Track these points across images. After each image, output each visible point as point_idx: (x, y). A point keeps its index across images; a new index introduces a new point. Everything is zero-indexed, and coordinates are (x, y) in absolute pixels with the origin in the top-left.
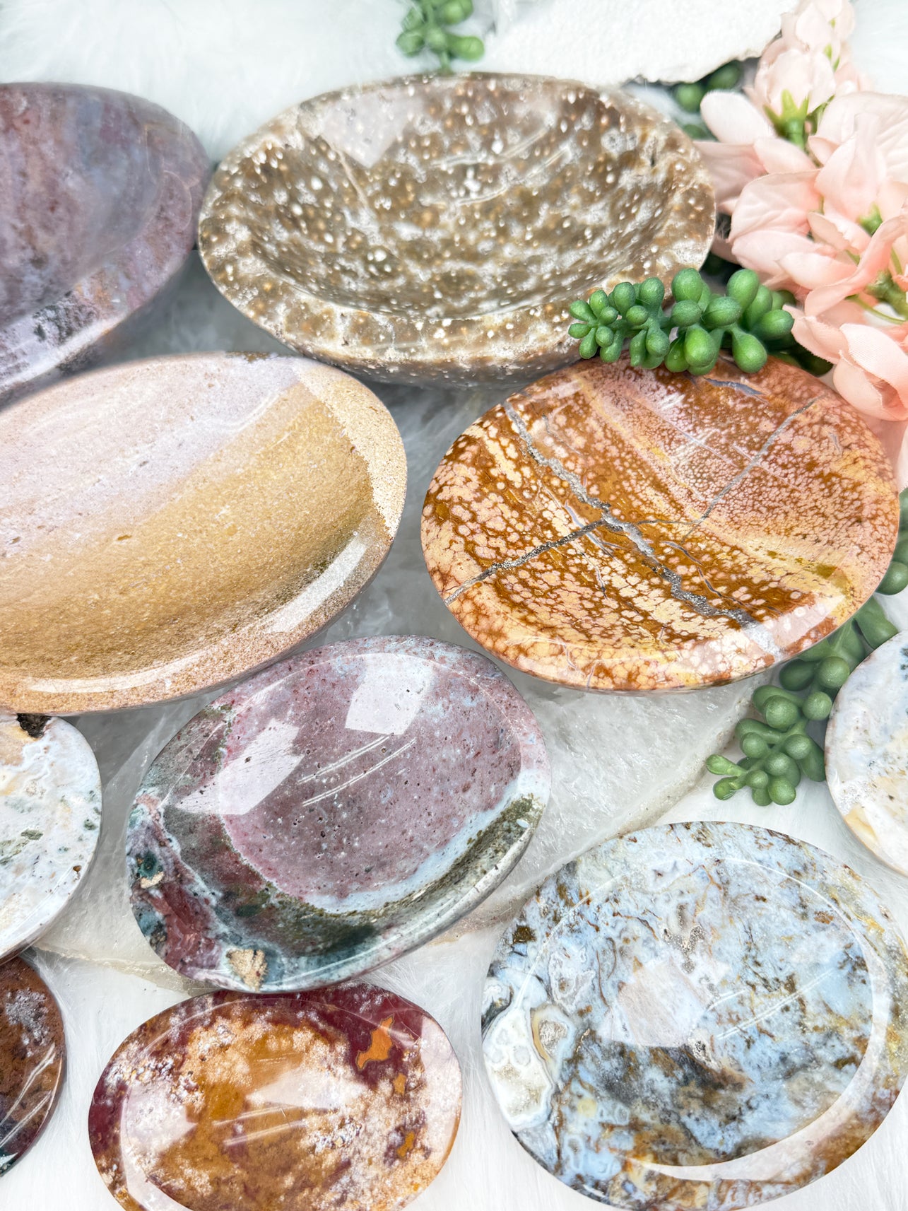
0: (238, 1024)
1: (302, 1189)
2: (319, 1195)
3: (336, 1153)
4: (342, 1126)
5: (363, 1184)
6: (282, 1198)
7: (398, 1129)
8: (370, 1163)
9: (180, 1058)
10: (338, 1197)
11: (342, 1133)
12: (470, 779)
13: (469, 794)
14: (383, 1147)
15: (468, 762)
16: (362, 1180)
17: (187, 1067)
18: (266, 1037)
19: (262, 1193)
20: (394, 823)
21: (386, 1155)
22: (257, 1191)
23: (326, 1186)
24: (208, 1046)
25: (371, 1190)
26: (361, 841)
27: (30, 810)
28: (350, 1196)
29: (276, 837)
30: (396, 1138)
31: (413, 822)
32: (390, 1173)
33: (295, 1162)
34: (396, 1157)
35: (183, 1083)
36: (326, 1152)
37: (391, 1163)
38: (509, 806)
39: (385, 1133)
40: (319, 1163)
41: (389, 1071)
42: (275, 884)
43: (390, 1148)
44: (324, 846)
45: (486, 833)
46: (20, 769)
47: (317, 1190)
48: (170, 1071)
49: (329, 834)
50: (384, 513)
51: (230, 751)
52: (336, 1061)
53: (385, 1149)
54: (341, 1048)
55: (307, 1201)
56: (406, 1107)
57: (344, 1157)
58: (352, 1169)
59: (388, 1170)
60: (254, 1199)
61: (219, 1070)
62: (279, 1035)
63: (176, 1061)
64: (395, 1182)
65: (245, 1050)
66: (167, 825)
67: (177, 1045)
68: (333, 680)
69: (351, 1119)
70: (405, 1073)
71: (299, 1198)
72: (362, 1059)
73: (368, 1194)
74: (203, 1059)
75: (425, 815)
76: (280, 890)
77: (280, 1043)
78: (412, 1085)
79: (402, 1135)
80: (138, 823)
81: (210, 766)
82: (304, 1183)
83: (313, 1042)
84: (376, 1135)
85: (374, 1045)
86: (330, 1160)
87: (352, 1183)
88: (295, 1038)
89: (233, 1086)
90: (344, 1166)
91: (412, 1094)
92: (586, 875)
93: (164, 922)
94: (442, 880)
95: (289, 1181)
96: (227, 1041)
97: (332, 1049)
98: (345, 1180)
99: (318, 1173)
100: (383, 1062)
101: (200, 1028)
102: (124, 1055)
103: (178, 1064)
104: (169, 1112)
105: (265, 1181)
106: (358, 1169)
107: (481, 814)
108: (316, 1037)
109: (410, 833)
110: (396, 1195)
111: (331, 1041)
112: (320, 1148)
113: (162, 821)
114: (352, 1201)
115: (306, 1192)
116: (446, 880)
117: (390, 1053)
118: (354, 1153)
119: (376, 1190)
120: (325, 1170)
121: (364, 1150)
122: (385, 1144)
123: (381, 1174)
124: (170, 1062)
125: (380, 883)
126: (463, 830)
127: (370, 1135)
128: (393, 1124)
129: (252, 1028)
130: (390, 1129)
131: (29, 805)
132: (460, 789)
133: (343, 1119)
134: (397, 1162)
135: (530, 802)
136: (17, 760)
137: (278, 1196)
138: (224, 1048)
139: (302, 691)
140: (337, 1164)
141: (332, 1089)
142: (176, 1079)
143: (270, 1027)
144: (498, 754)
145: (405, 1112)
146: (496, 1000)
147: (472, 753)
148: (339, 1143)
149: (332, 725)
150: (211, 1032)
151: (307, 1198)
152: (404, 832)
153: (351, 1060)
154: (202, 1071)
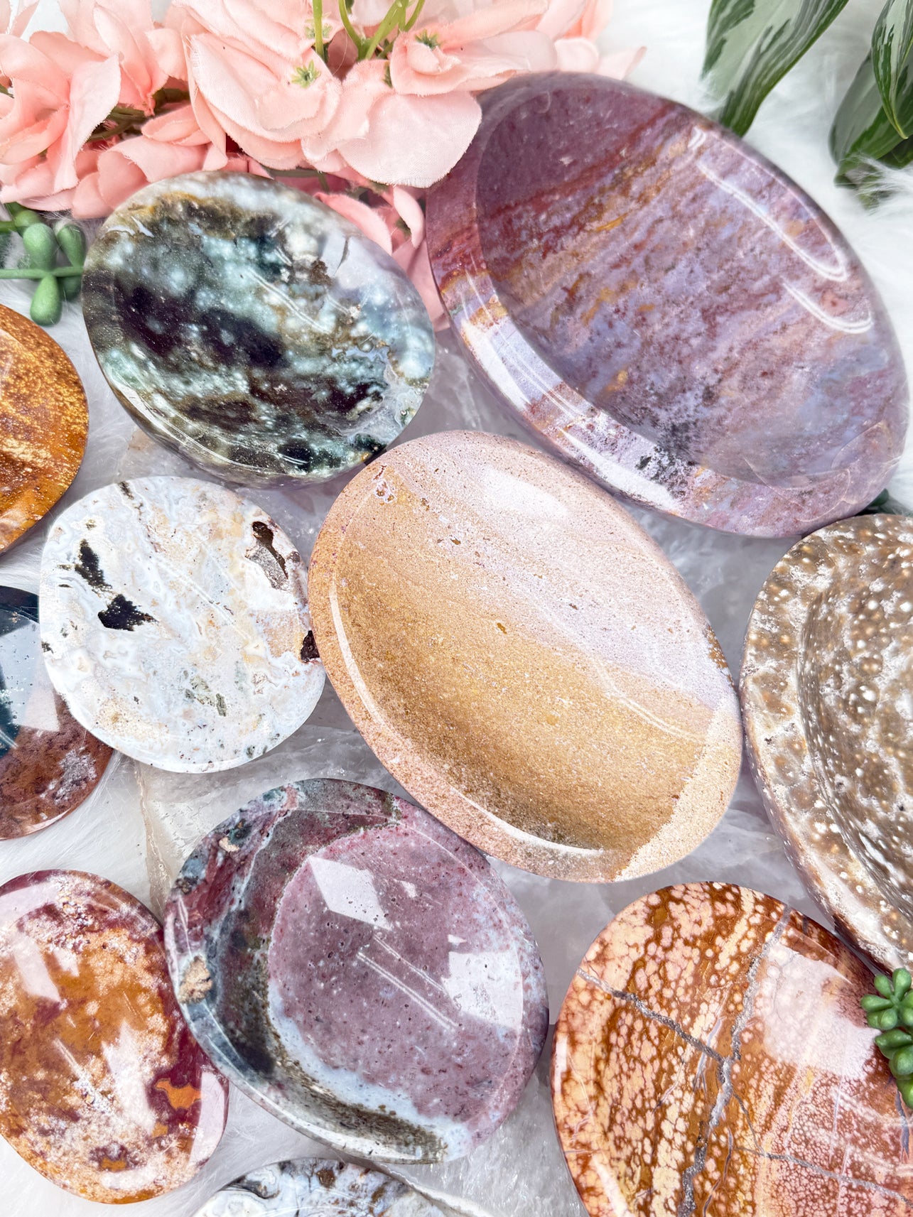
0: (146, 963)
1: (38, 1091)
2: (40, 1109)
3: (80, 1102)
4: (104, 1094)
5: (66, 1144)
6: (24, 1079)
7: (122, 1148)
8: (85, 1139)
9: (96, 928)
10: (47, 1127)
11: (98, 1097)
12: (435, 1071)
13: (421, 1077)
14: (103, 1143)
15: (449, 1060)
16: (68, 1141)
17: (92, 937)
18: (146, 990)
19: (21, 1058)
20: (367, 1017)
21: (98, 1149)
22: (21, 1053)
23: (50, 1111)
24: (116, 945)
25: (64, 1154)
26: (340, 995)
27: (241, 688)
28: (52, 1138)
29: (310, 916)
30: (115, 1151)
31: (377, 1034)
32: (84, 1163)
33: (58, 1070)
34: (100, 1161)
35: (77, 940)
36: (77, 1092)
37: (93, 1159)
38: (428, 1131)
39: (115, 1138)
40: (66, 1092)
41: (166, 1115)
42: (271, 944)
43: (105, 1150)
44: (321, 963)
45: (395, 1121)
46: (271, 659)
47: (44, 1105)
48: (82, 926)
49: (333, 961)
50: (633, 864)
51: (364, 837)
52: (153, 1062)
53: (101, 1146)
54: (165, 1062)
55: (31, 1102)
56: (143, 1146)
57: (80, 1111)
58: (73, 1124)
59: (86, 1159)
60: (13, 1055)
61: (101, 964)
62: (151, 1001)
63: (93, 926)
64: (79, 1171)
65: (127, 977)
66: (280, 825)
67: (105, 921)
68: (465, 892)
69: (113, 1099)
70: (170, 1131)
71: (30, 1093)
72: (164, 1085)
73: (60, 1154)
74: (104, 946)
75: (387, 1042)
76: (268, 953)
77: (146, 1005)
78: (163, 1143)
79: (119, 1155)
80: (270, 802)
81: (344, 828)
82: (44, 1089)
83: (159, 1033)
84: (109, 1130)
85: (180, 1091)
86: (73, 1100)
87: (63, 1133)
88: (155, 1016)
89: (94, 981)
90: (72, 1116)
91: (156, 1146)
92: (402, 1207)
93: (199, 882)
94: (340, 1104)
95: (41, 1075)
96: (128, 959)
97: (161, 1054)
98: (62, 1124)
99: (58, 1096)
100: (169, 1105)
101: (128, 933)
102: (78, 880)
103: (91, 930)
104: (50, 942)
105: (31, 1053)
106: (76, 1131)
107: (409, 1103)
108: (164, 1035)
109: (366, 1038)
110: (69, 1178)
111: (167, 1049)
112: (77, 1085)
113: (281, 819)
114: (48, 1143)
115: (38, 1096)
116: (340, 1110)
117: (180, 1110)
118: (87, 1119)
119: (66, 1159)
120: (63, 1101)
121: (94, 1127)
122: (106, 1143)
123: (80, 1154)
124: (90, 922)
125: (312, 1041)
126: (388, 1092)
127: (107, 1124)
128: (124, 1142)
129: (147, 976)
130: (120, 1141)
131: (244, 685)
132: (423, 1066)
133: (110, 1092)
134: (96, 1164)
135: (440, 1148)
136: (277, 654)
137: (24, 1074)
138: (121, 959)
139: (443, 870)
140: (71, 1108)
141: (130, 1069)
142: (78, 933)
143: (155, 991)
144: (466, 1088)
145: (138, 1147)
146: (263, 1185)
147: (459, 1060)
148: (89, 1100)
149: (425, 909)
150: (129, 944)
151: (34, 1100)
152: (363, 1031)
153: (160, 1075)
154: (95, 951)
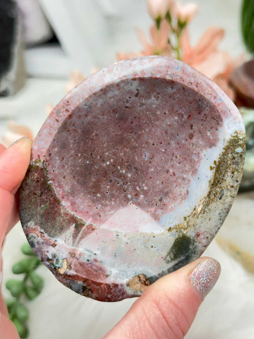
12: (191, 131)
13: (194, 140)
15: (185, 122)
20: (159, 169)
26: (146, 185)
29: (102, 205)
31: (169, 164)
38: (226, 144)
42: (119, 230)
44: (129, 196)
45: (220, 163)
49: (127, 189)
51: (54, 180)
66: (49, 235)
68: (84, 113)
75: (174, 158)
76: (124, 232)
80: (36, 244)
81: (49, 193)
93: (85, 285)
94: (209, 195)
107: (209, 150)
109: (171, 171)
113: (46, 235)
116: (212, 197)
125: (172, 205)
126: (203, 162)
132: (188, 138)
135: (237, 136)
139: (71, 128)
144: (202, 114)
147: (185, 117)
149: (96, 135)
152: (168, 171)
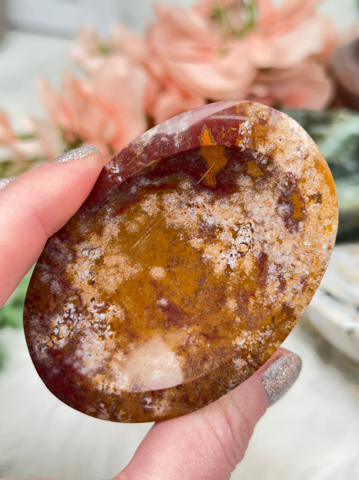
0: (94, 237)
1: (247, 301)
2: (263, 295)
3: (248, 256)
4: (235, 236)
5: (288, 260)
6: (238, 320)
7: (280, 202)
8: (281, 242)
9: (75, 298)
10: (278, 284)
11: (240, 240)
14: (280, 222)
16: (285, 258)
17: (86, 298)
18: (122, 227)
19: (220, 328)
21: (287, 226)
22: (216, 331)
23: (263, 285)
24: (87, 272)
25: (299, 259)
28: (286, 276)
30: (284, 208)
32: (302, 236)
33: (224, 288)
34: (297, 222)
35: (94, 311)
36: (240, 263)
37: (297, 229)
39: (273, 212)
40: (242, 273)
41: (237, 167)
43: (286, 219)
47: (258, 292)
48: (77, 312)
52: (191, 197)
53: (283, 223)
54: (186, 185)
55: (258, 306)
56: (273, 181)
57: (257, 255)
58: (270, 258)
59: (298, 235)
60: (219, 338)
61: (111, 279)
62: (130, 218)
63: (74, 302)
64: (311, 239)
65: (116, 249)
67: (64, 291)
69: (238, 225)
70: (251, 158)
71: (250, 309)
72: (207, 176)
73: (299, 263)
74: (92, 283)
77: (137, 222)
78: (264, 162)
79: (287, 203)
82: (244, 296)
83: (160, 199)
84: (267, 220)
85: (209, 160)
86: (248, 264)
87: (279, 266)
88: (145, 209)
89: (131, 280)
90: (262, 261)
91: (269, 169)
95: (232, 304)
96: (97, 255)
97: (180, 192)
98: (272, 269)
99: (247, 281)
100: (227, 167)
101: (69, 266)
102: (34, 333)
103: (79, 302)
104: (103, 337)
105: (214, 320)
106: (276, 254)
108: (160, 195)
110: (320, 246)
111: (173, 187)
112: (233, 263)
114: (291, 278)
115: (252, 301)
117: (227, 155)
118: (262, 245)
119: (302, 256)
120: (251, 274)
121: (268, 237)
122: (279, 220)
123: (295, 242)
124: (71, 306)
127: (263, 223)
128: (273, 202)
129: (107, 231)
130: (274, 206)
133: (232, 230)
134: (301, 224)
137: (234, 321)
138: (99, 262)
140: (256, 264)
141: (205, 217)
142: (87, 313)
143: (119, 219)
145: (275, 186)
148: (244, 248)
150: (80, 261)
151: (256, 304)
153: (201, 187)
154: (100, 291)
